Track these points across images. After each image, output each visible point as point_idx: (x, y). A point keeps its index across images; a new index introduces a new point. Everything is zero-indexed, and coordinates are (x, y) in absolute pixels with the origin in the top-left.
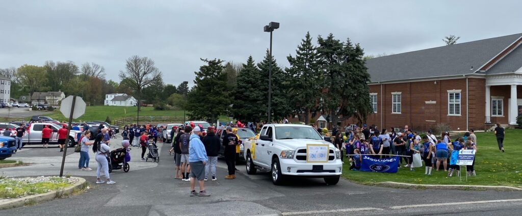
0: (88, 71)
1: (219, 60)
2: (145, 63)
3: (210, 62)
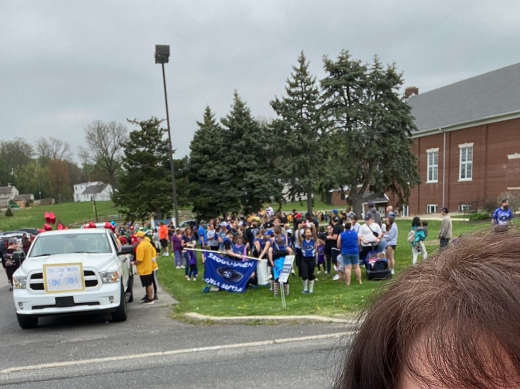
0: (46, 152)
2: (114, 132)
3: (142, 124)
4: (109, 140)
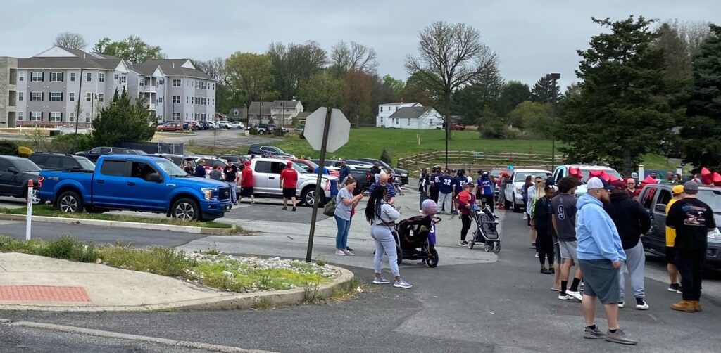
0: (343, 59)
1: (641, 19)
2: (459, 37)
3: (617, 26)
4: (452, 49)
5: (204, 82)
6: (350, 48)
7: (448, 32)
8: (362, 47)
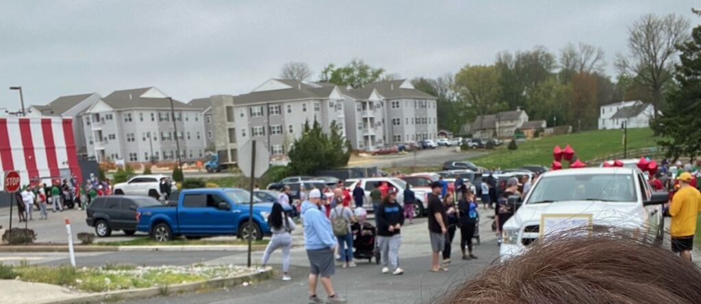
0: (571, 63)
4: (662, 41)
5: (424, 101)
6: (578, 50)
7: (658, 24)
8: (590, 47)
